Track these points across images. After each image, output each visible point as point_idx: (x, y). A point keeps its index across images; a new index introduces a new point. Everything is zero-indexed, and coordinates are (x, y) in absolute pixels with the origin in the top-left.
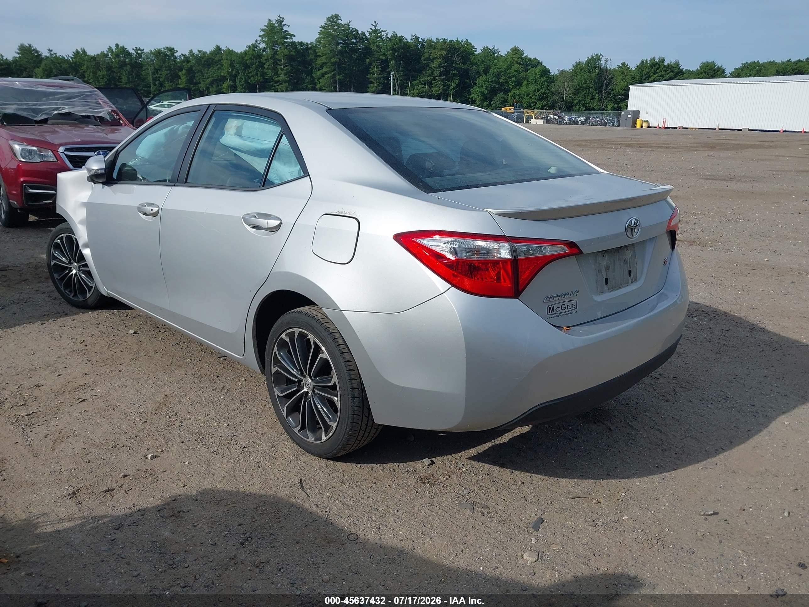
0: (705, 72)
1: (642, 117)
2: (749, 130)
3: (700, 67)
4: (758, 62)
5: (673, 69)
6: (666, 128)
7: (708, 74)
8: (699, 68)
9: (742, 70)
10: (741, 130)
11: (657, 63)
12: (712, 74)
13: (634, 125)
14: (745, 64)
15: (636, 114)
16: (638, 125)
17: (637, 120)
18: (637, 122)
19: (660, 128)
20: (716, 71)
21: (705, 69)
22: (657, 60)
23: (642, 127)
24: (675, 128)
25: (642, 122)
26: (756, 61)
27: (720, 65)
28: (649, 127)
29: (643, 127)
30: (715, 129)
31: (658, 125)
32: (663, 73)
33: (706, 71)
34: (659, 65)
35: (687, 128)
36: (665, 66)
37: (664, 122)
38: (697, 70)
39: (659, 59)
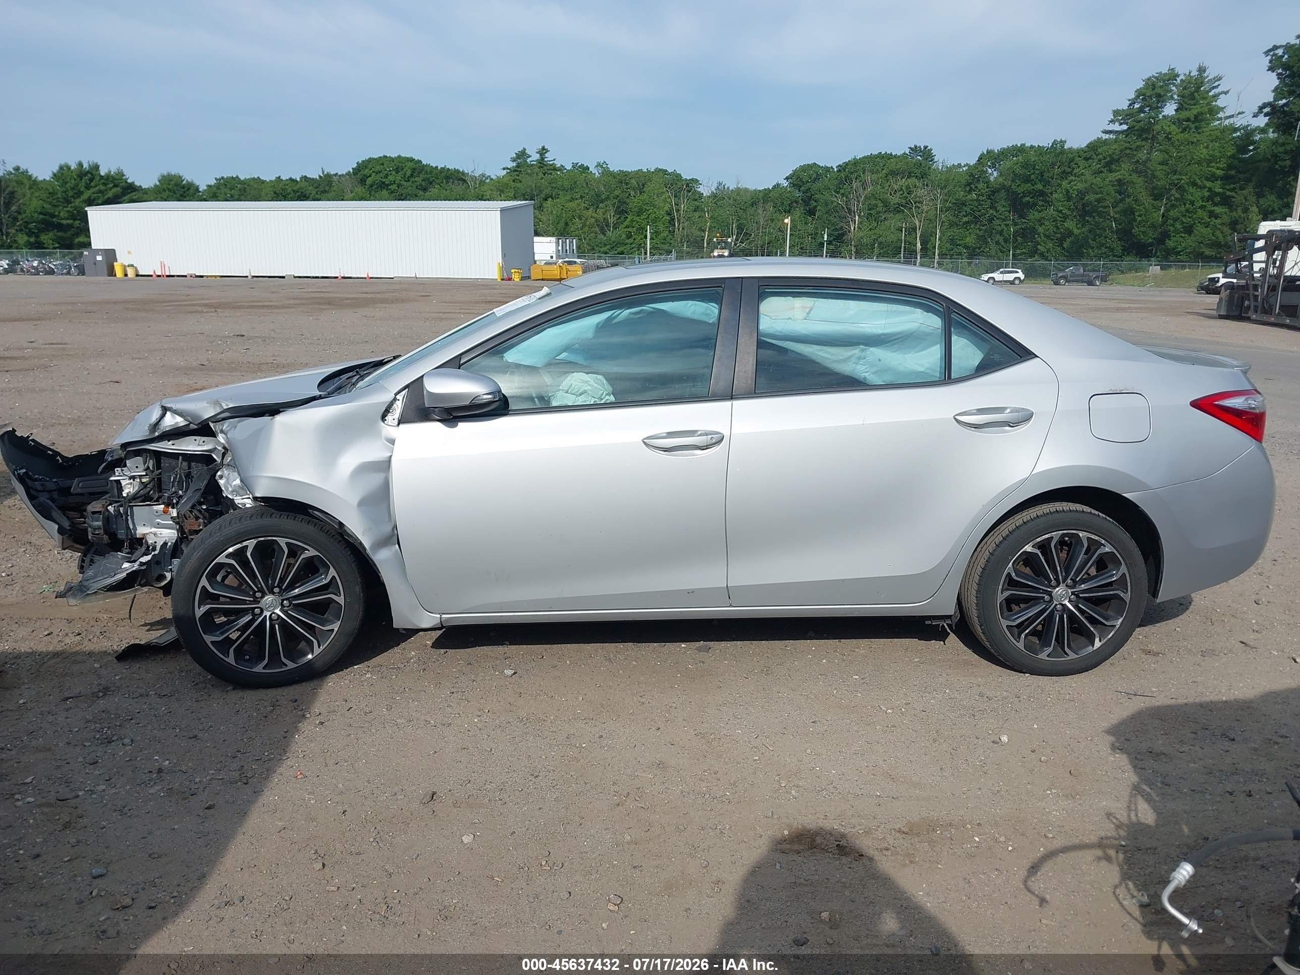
0: (169, 190)
1: (122, 259)
2: (295, 277)
3: (159, 181)
4: (237, 177)
5: (116, 182)
6: (168, 276)
7: (174, 193)
8: (158, 183)
9: (218, 188)
10: (283, 277)
11: (88, 172)
12: (181, 193)
13: (111, 272)
14: (220, 180)
15: (110, 255)
16: (119, 273)
17: (115, 264)
18: (115, 267)
19: (159, 276)
20: (186, 189)
21: (169, 184)
22: (86, 166)
23: (126, 275)
24: (183, 276)
25: (124, 268)
26: (234, 176)
27: (190, 180)
28: (137, 275)
29: (129, 276)
30: (247, 277)
31: (155, 272)
32: (102, 187)
33: (170, 187)
34: (92, 174)
35: (202, 277)
36: (102, 176)
37: (163, 265)
38: (156, 186)
39: (90, 165)
